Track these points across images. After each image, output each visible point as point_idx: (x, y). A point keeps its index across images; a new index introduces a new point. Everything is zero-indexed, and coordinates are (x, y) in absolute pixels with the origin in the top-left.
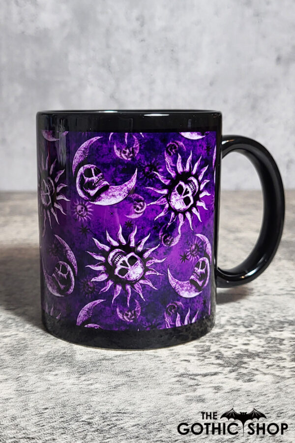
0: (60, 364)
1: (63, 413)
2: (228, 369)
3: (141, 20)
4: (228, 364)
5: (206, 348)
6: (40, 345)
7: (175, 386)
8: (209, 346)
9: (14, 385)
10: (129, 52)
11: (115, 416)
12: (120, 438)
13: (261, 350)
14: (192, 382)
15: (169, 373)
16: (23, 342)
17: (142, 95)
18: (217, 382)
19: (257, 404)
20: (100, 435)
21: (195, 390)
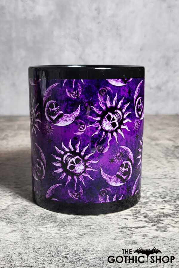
0: (48, 221)
1: (50, 251)
2: (152, 224)
3: (98, 10)
4: (152, 221)
5: (138, 211)
6: (36, 209)
7: (119, 234)
8: (140, 210)
9: (20, 234)
10: (91, 30)
11: (82, 253)
12: (85, 266)
13: (171, 212)
14: (129, 232)
15: (115, 226)
16: (26, 207)
17: (99, 57)
18: (145, 232)
19: (169, 245)
20: (72, 264)
21: (131, 237)
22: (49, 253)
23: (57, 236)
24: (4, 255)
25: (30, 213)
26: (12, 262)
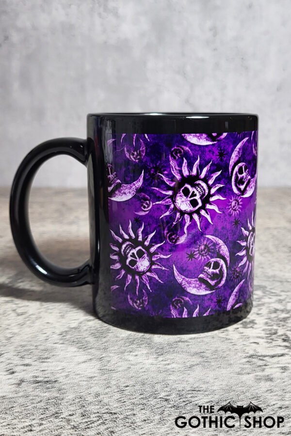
22: (141, 393)
23: (153, 368)
24: (74, 396)
25: (112, 334)
26: (86, 406)
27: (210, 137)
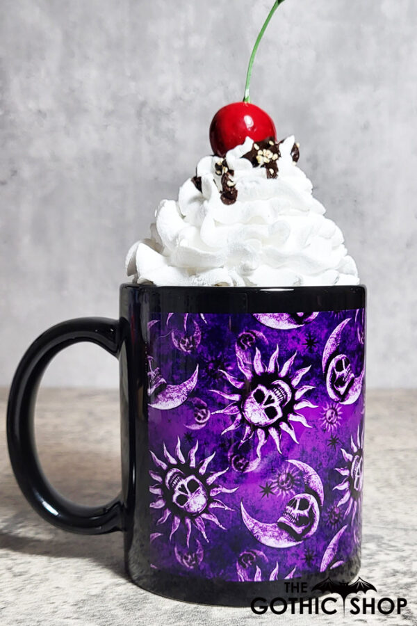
27: (294, 318)
